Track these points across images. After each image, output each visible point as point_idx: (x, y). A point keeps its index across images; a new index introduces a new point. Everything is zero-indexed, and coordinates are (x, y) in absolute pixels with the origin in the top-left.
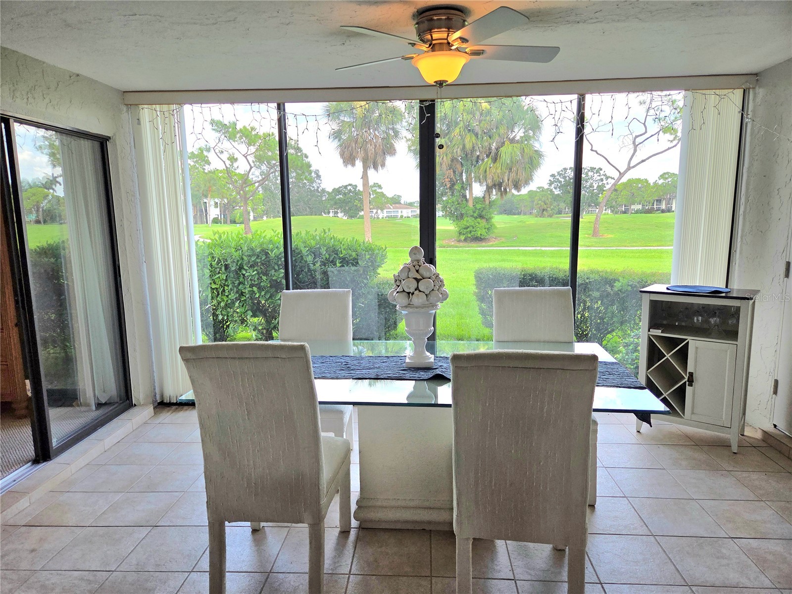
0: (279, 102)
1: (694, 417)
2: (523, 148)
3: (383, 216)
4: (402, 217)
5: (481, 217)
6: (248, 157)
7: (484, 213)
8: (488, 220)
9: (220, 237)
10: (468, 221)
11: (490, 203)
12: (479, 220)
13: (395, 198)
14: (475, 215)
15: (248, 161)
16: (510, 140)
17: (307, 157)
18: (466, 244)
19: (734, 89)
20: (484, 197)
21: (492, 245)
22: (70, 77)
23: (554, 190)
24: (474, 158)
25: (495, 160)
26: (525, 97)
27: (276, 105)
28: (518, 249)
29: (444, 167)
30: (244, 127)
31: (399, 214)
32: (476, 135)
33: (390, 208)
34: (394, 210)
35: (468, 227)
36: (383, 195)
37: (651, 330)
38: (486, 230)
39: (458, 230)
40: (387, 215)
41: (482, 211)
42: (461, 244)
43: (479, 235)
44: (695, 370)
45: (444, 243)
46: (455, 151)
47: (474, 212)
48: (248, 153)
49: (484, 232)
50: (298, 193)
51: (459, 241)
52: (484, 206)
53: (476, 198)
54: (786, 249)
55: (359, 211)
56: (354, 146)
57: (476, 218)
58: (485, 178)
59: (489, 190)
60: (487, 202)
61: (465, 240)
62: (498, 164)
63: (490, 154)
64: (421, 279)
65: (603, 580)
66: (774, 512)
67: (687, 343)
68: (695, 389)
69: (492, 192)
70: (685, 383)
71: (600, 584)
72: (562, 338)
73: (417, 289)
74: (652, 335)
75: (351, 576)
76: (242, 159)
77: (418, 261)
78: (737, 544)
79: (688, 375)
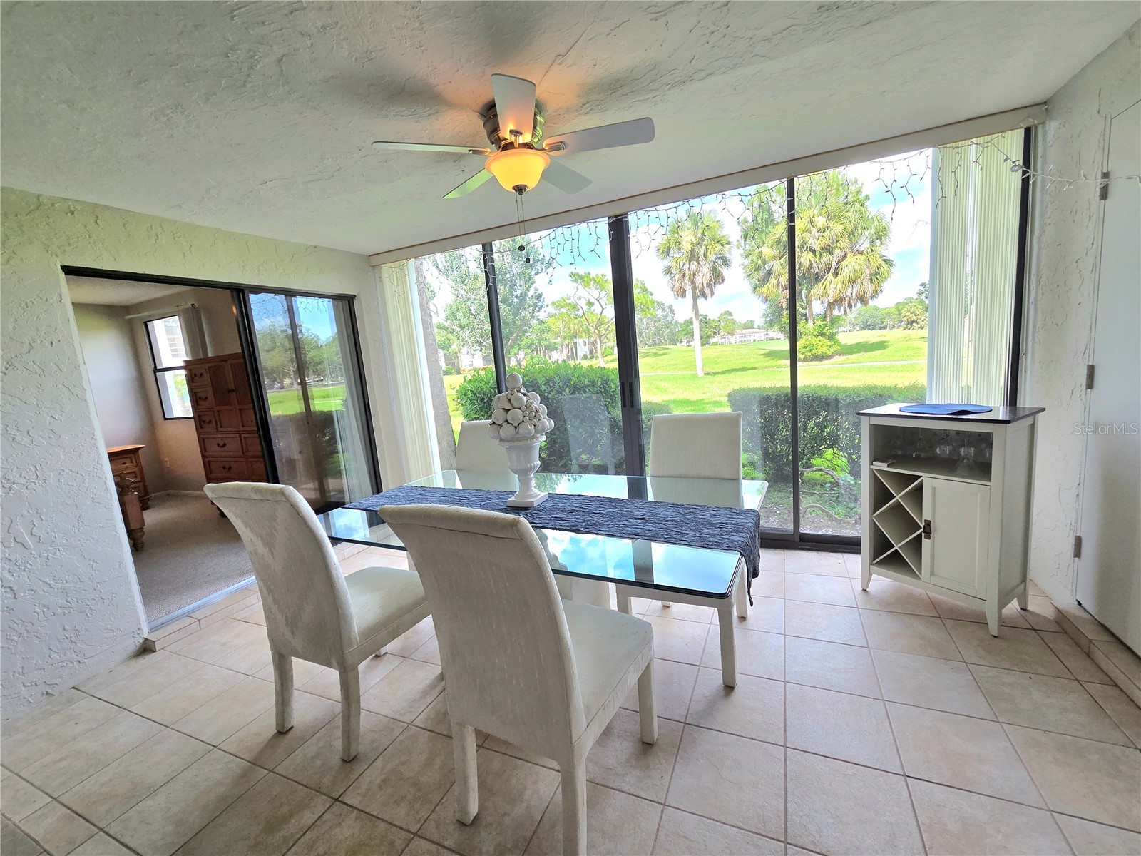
0: (484, 242)
1: (934, 580)
3: (736, 341)
4: (755, 341)
5: (822, 334)
6: (600, 300)
7: (825, 330)
8: (831, 337)
11: (832, 319)
12: (820, 337)
14: (816, 333)
15: (600, 304)
16: (853, 252)
19: (1005, 131)
20: (825, 315)
22: (307, 249)
23: (924, 299)
24: (813, 277)
25: (836, 274)
26: (715, 195)
27: (480, 247)
29: (780, 288)
31: (752, 338)
32: (814, 252)
33: (743, 333)
34: (747, 335)
35: (808, 346)
36: (734, 322)
37: (874, 463)
40: (740, 340)
41: (823, 329)
43: (821, 353)
44: (934, 516)
47: (814, 330)
48: (600, 297)
52: (824, 323)
53: (818, 315)
54: (1088, 347)
55: (710, 338)
56: (682, 278)
57: (816, 336)
58: (825, 295)
59: (831, 306)
60: (829, 319)
62: (840, 278)
63: (830, 269)
64: (510, 410)
65: (670, 801)
66: (1009, 744)
67: (922, 481)
68: (934, 542)
69: (834, 308)
70: (920, 534)
71: (662, 806)
72: (726, 474)
73: (507, 421)
74: (876, 470)
75: (410, 726)
76: (596, 303)
77: (513, 389)
78: (910, 788)
79: (924, 524)
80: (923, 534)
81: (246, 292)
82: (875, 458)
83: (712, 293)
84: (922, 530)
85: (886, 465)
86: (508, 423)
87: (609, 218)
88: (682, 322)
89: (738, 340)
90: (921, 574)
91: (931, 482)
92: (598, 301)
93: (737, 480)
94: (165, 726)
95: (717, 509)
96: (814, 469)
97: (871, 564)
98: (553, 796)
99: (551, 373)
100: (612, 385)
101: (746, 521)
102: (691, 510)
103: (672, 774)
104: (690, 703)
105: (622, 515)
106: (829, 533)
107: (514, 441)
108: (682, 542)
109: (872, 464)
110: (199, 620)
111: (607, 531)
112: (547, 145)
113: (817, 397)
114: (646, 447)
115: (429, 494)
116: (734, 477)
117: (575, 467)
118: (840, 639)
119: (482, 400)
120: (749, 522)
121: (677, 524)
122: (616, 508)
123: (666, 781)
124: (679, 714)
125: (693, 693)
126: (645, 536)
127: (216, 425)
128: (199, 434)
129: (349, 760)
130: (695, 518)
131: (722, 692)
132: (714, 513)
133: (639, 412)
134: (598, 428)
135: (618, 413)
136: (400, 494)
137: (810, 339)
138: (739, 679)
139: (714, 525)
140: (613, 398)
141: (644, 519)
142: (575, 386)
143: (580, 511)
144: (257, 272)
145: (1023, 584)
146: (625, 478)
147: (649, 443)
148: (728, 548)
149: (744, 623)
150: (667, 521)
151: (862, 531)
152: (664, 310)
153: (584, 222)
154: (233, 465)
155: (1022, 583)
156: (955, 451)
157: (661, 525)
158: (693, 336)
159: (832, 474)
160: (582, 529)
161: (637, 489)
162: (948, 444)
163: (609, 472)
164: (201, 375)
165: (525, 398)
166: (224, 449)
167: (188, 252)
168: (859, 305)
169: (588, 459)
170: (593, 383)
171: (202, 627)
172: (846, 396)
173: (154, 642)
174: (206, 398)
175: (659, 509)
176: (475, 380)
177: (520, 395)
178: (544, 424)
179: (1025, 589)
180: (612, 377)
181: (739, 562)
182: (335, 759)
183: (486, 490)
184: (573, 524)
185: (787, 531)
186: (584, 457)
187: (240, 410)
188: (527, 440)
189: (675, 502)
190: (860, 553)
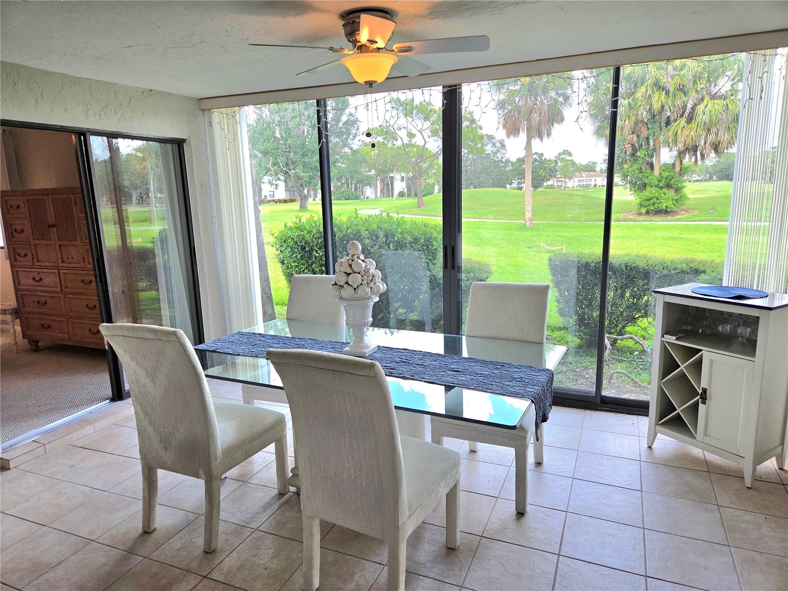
0: (319, 98)
1: (707, 440)
2: (727, 105)
3: (574, 185)
4: (595, 186)
5: (668, 186)
6: (423, 132)
7: (672, 182)
8: (678, 190)
9: (300, 220)
10: (651, 192)
11: (681, 170)
12: (665, 190)
13: (590, 165)
14: (661, 184)
15: (423, 136)
16: (711, 95)
17: (481, 128)
18: (647, 218)
20: (674, 165)
21: (680, 219)
22: (143, 93)
24: (664, 120)
25: (690, 120)
28: (710, 224)
29: (626, 130)
30: (421, 103)
31: (593, 183)
32: (667, 93)
33: (583, 177)
34: (587, 179)
35: (651, 199)
36: (573, 163)
37: (665, 336)
38: (674, 202)
39: (639, 202)
40: (579, 184)
41: (671, 180)
42: (642, 218)
43: (664, 207)
44: (710, 385)
45: (621, 217)
46: (640, 113)
47: (659, 181)
48: (423, 129)
49: (670, 204)
50: (481, 164)
51: (640, 214)
52: (672, 174)
53: (665, 165)
55: (543, 181)
56: (517, 116)
57: (662, 188)
58: (675, 141)
59: (681, 155)
60: (677, 169)
61: (648, 212)
62: (693, 125)
63: (683, 113)
64: (351, 274)
65: (466, 585)
66: (731, 560)
67: (702, 354)
68: (708, 407)
69: (684, 157)
70: (698, 401)
71: (460, 588)
72: (531, 338)
73: (347, 283)
74: (666, 342)
75: (256, 531)
76: (418, 134)
77: (353, 255)
78: (648, 584)
79: (701, 391)
80: (700, 400)
81: (87, 134)
82: (667, 331)
83: (549, 134)
84: (699, 397)
85: (674, 338)
86: (349, 285)
87: (444, 87)
88: (514, 160)
89: (576, 184)
90: (696, 434)
91: (710, 355)
92: (421, 133)
93: (541, 343)
94: (43, 525)
95: (519, 367)
96: (625, 336)
97: (656, 424)
98: (377, 578)
99: (375, 226)
100: (434, 243)
101: (541, 377)
102: (498, 367)
103: (469, 568)
104: (487, 524)
105: (441, 367)
106: (632, 398)
107: (352, 300)
108: (488, 390)
109: (663, 337)
110: (44, 445)
111: (428, 379)
112: (396, 48)
113: (635, 267)
114: (464, 305)
115: (269, 341)
116: (540, 341)
117: (392, 322)
118: (619, 483)
119: (303, 248)
120: (543, 378)
121: (485, 376)
122: (435, 361)
123: (464, 573)
124: (478, 530)
125: (490, 516)
126: (459, 384)
127: (33, 259)
128: (12, 266)
129: (209, 552)
130: (500, 373)
131: (514, 517)
132: (516, 370)
133: (459, 269)
134: (418, 283)
135: (439, 271)
136: (241, 339)
137: (653, 192)
138: (529, 508)
139: (514, 379)
140: (434, 255)
141: (459, 371)
142: (398, 242)
143: (406, 362)
144: (98, 117)
145: (781, 447)
146: (442, 335)
147: (467, 302)
148: (522, 396)
149: (540, 468)
150: (478, 374)
151: (650, 396)
152: (494, 145)
153: (419, 88)
154: (49, 301)
155: (780, 445)
156: (734, 330)
157: (472, 377)
158: (524, 178)
159: (641, 342)
160: (408, 376)
161: (453, 347)
162: (730, 324)
163: (426, 328)
164: (18, 207)
165: (363, 264)
166: (40, 283)
167: (40, 97)
168: (713, 155)
169: (405, 313)
170: (416, 240)
171: (47, 452)
172: (663, 268)
173: (9, 460)
174: (22, 231)
175: (471, 364)
176: (297, 228)
177: (360, 261)
178: (378, 287)
179: (782, 452)
180: (435, 235)
181: (529, 407)
182: (199, 552)
183: (321, 340)
184: (400, 372)
185: (589, 393)
186: (401, 311)
187: (60, 246)
188: (364, 300)
189: (486, 360)
190: (648, 416)
